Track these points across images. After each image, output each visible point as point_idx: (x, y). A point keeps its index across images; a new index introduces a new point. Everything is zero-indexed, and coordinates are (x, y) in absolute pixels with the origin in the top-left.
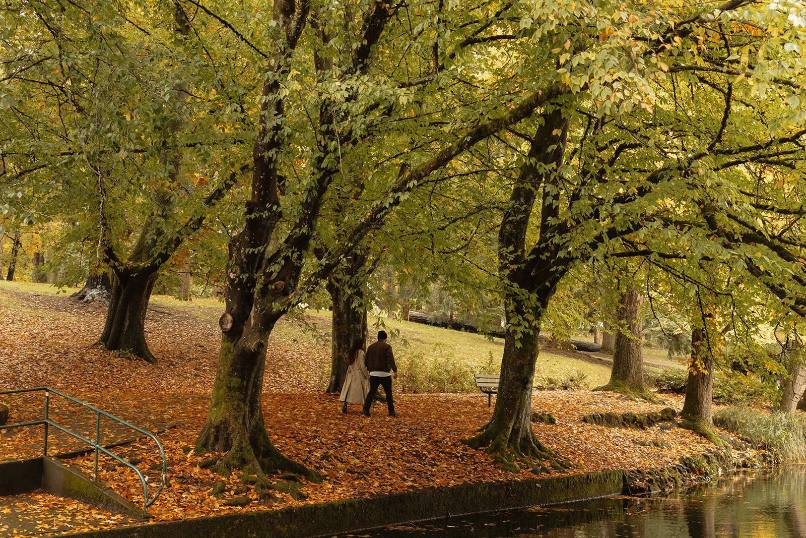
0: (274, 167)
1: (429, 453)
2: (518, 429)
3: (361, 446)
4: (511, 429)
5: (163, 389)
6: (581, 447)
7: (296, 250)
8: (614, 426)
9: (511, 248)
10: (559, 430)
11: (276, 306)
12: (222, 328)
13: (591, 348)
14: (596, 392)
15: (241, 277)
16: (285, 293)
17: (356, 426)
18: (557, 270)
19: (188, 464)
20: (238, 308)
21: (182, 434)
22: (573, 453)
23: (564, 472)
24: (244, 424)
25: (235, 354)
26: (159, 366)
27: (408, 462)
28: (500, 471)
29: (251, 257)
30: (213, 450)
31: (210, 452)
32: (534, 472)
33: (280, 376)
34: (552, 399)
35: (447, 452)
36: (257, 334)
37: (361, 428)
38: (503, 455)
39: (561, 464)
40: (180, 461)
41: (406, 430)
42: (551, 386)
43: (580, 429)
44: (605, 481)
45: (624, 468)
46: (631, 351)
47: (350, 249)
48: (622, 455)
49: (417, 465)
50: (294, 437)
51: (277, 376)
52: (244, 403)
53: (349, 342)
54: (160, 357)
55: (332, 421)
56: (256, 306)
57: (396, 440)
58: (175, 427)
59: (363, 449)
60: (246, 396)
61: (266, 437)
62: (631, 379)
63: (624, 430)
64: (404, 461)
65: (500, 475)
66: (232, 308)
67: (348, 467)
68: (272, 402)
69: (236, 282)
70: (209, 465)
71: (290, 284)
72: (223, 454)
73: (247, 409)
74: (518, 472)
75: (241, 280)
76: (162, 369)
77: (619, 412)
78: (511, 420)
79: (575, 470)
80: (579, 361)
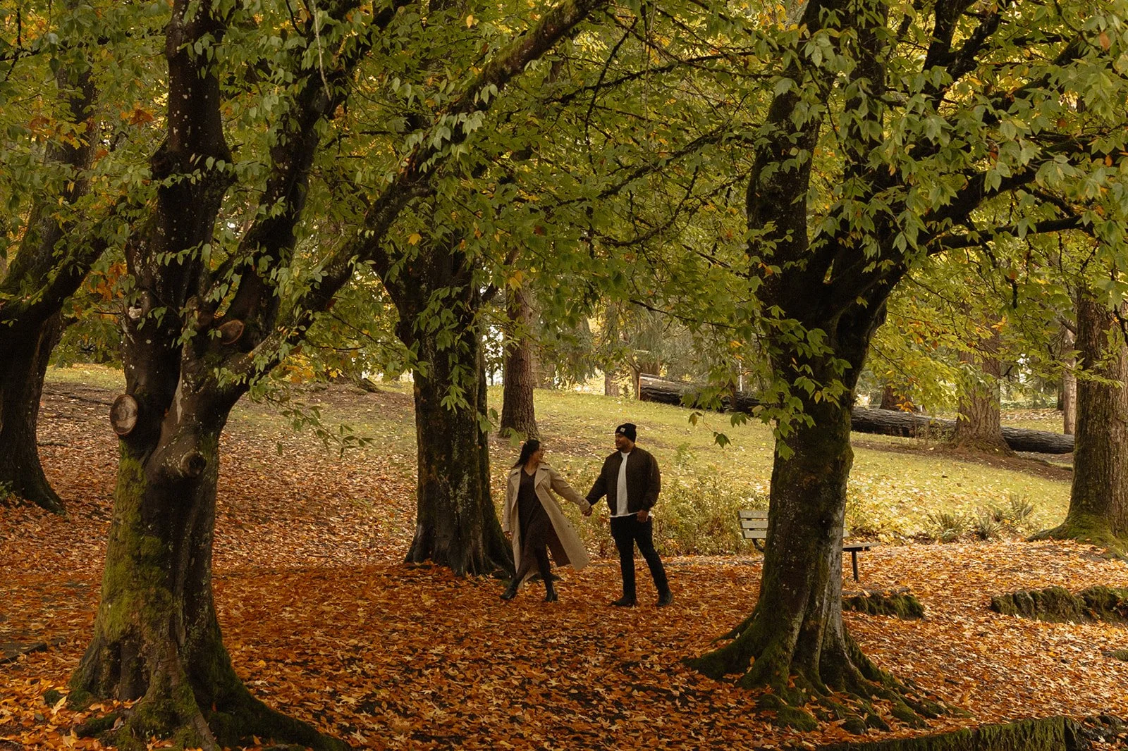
0: (209, 75)
1: (609, 690)
2: (814, 632)
3: (454, 678)
4: (796, 632)
5: (72, 566)
6: (976, 668)
7: (264, 250)
8: (1064, 619)
9: (770, 227)
10: (930, 631)
11: (225, 376)
12: (116, 428)
13: (1055, 444)
14: (1036, 544)
15: (150, 316)
16: (246, 345)
17: (450, 635)
18: (877, 270)
19: (51, 728)
20: (148, 384)
21: (54, 662)
22: (950, 682)
23: (923, 726)
24: (173, 636)
25: (145, 482)
26: (68, 516)
27: (558, 711)
28: (769, 728)
29: (171, 271)
30: (110, 696)
31: (101, 701)
32: (851, 727)
33: (331, 531)
34: (930, 562)
35: (649, 688)
36: (191, 438)
37: (462, 639)
38: (778, 691)
39: (918, 708)
40: (36, 721)
41: (563, 640)
42: (948, 532)
43: (981, 628)
44: (1022, 743)
45: (1068, 714)
46: (1113, 449)
47: (372, 243)
48: (1072, 683)
49: (577, 719)
50: (303, 664)
51: (325, 529)
52: (172, 590)
53: (450, 450)
54: (72, 497)
55: (400, 625)
56: (185, 377)
57: (537, 663)
58: (43, 648)
59: (455, 684)
60: (174, 575)
61: (224, 663)
62: (1115, 511)
63: (1087, 628)
64: (547, 709)
65: (767, 735)
66: (137, 384)
67: (418, 726)
68: (281, 587)
69: (140, 326)
70: (98, 730)
71: (256, 326)
72: (128, 705)
73: (179, 604)
74: (811, 728)
75: (151, 322)
76: (73, 522)
77: (1078, 586)
78: (795, 611)
79: (949, 721)
80: (1017, 475)
